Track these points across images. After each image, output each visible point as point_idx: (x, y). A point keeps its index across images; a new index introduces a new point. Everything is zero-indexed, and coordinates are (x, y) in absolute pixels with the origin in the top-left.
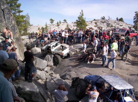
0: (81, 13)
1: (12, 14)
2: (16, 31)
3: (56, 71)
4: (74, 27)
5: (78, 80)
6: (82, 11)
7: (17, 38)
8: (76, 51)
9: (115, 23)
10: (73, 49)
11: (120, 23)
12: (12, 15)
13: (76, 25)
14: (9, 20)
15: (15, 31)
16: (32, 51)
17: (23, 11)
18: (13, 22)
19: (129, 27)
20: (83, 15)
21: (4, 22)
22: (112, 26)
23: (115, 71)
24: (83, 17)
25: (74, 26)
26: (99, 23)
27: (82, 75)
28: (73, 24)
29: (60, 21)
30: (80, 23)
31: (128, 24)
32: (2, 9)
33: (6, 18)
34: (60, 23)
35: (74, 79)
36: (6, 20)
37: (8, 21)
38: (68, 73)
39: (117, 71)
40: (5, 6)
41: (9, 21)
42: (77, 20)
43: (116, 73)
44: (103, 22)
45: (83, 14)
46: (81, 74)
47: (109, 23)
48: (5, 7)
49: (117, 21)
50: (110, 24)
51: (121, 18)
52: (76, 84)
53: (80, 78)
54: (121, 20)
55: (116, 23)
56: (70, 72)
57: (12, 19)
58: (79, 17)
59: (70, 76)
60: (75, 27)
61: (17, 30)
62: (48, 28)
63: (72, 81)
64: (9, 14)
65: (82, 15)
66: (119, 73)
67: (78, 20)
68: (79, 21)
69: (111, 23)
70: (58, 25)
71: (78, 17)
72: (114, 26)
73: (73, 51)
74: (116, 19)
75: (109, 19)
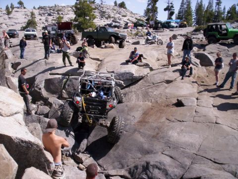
4: (40, 17)
9: (114, 11)
11: (122, 11)
13: (44, 14)
19: (136, 19)
22: (109, 17)
25: (39, 14)
28: (38, 11)
29: (12, 4)
31: (134, 14)
34: (12, 7)
47: (104, 10)
49: (116, 8)
50: (105, 12)
51: (121, 2)
54: (122, 5)
60: (42, 16)
68: (79, 9)
69: (107, 11)
70: (9, 13)
72: (112, 16)
75: (102, 4)
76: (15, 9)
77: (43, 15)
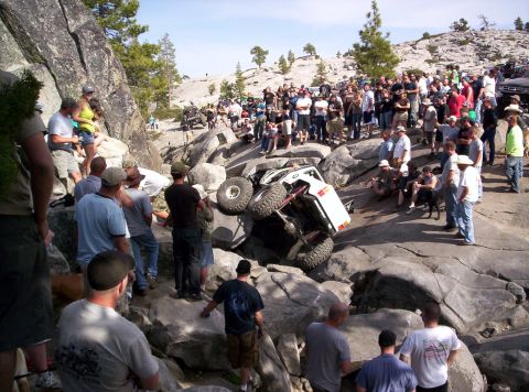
0: (369, 15)
1: (108, 46)
2: (129, 110)
5: (376, 281)
6: (374, 7)
7: (135, 134)
9: (511, 42)
10: (348, 162)
12: (108, 52)
13: (353, 65)
14: (101, 70)
15: (125, 111)
16: (193, 177)
17: (147, 27)
18: (117, 77)
20: (377, 22)
21: (84, 81)
22: (498, 56)
23: (519, 240)
24: (378, 30)
25: (345, 67)
26: (445, 48)
27: (389, 259)
28: (343, 59)
29: (290, 53)
30: (368, 56)
32: (72, 31)
33: (88, 65)
34: (292, 59)
35: (361, 278)
36: (90, 73)
37: (98, 73)
38: (334, 256)
39: (527, 239)
40: (83, 19)
41: (102, 75)
42: (356, 46)
43: (523, 247)
44: (462, 43)
45: (380, 17)
46: (386, 256)
47: (486, 43)
48: (83, 22)
49: (517, 34)
50: (489, 47)
52: (366, 295)
53: (383, 271)
55: (513, 39)
56: (341, 253)
57: (110, 67)
58: (364, 30)
59: (344, 268)
60: (348, 70)
61: (131, 104)
62: (245, 82)
63: (352, 284)
64: (97, 48)
65: (373, 24)
67: (362, 44)
68: (363, 49)
69: (494, 43)
70: (284, 71)
71: (361, 32)
72: (505, 53)
74: (514, 27)
75: (482, 29)
76: (297, 62)
77: (351, 68)
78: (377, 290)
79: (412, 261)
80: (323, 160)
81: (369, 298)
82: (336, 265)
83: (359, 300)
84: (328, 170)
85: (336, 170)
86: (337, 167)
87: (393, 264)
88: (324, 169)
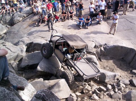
3: (7, 39)
5: (33, 45)
8: (24, 16)
10: (20, 15)
35: (29, 45)
38: (21, 40)
39: (67, 31)
46: (34, 38)
53: (34, 42)
56: (22, 39)
59: (24, 42)
63: (27, 47)
66: (69, 32)
73: (21, 17)
78: (33, 47)
79: (41, 39)
80: (13, 15)
81: (31, 49)
82: (21, 42)
83: (29, 50)
84: (15, 17)
85: (17, 18)
86: (17, 17)
87: (36, 40)
88: (14, 17)
